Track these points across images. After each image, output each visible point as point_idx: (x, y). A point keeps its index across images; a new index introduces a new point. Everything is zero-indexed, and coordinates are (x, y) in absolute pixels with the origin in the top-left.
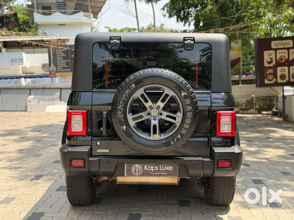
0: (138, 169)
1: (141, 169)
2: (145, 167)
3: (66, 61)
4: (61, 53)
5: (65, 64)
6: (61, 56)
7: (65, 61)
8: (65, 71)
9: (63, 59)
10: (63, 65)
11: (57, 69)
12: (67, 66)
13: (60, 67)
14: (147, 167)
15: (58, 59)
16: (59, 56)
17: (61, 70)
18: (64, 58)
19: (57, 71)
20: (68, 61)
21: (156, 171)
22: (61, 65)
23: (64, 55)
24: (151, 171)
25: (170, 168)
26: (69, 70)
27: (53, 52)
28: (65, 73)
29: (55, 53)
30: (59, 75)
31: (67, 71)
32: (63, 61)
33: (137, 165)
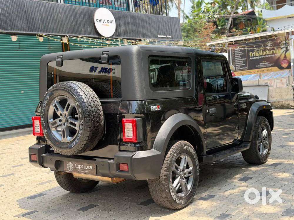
0: (71, 166)
1: (73, 166)
2: (75, 166)
3: (244, 59)
4: (239, 52)
5: (242, 63)
6: (239, 55)
7: (242, 59)
8: (242, 69)
9: (240, 58)
10: (241, 63)
11: (235, 68)
12: (244, 64)
13: (238, 65)
14: (76, 165)
15: (237, 58)
16: (238, 55)
17: (239, 69)
18: (242, 57)
19: (235, 70)
20: (246, 59)
21: (81, 169)
22: (239, 63)
23: (241, 53)
24: (79, 168)
25: (90, 167)
26: (246, 68)
27: (232, 52)
28: (242, 71)
29: (233, 53)
30: (237, 74)
31: (245, 69)
32: (241, 60)
33: (70, 163)
